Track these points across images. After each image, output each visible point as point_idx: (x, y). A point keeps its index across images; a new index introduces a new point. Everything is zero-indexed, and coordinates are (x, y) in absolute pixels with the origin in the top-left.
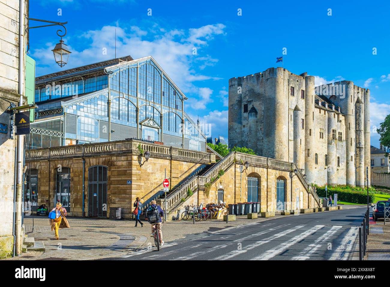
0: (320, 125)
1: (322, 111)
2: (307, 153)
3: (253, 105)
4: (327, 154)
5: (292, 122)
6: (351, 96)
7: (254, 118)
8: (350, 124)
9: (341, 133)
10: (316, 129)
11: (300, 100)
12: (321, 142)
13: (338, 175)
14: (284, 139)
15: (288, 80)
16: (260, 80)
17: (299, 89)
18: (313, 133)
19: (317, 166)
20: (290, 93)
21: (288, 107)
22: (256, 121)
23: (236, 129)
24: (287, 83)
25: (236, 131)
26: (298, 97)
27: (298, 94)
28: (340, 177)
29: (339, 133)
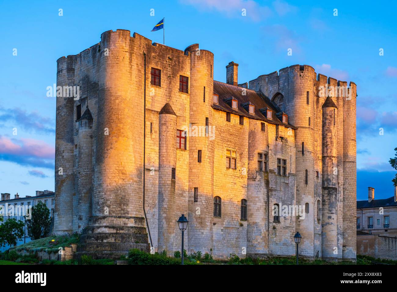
0: (228, 143)
1: (235, 119)
2: (193, 195)
3: (87, 107)
4: (245, 198)
5: (156, 136)
6: (308, 92)
7: (87, 130)
8: (305, 144)
9: (285, 161)
10: (216, 150)
11: (178, 94)
12: (230, 177)
13: (275, 238)
14: (130, 167)
15: (144, 54)
16: (97, 58)
17: (174, 74)
18: (207, 157)
19: (220, 220)
20: (150, 80)
21: (145, 106)
22: (90, 135)
23: (64, 152)
24: (140, 61)
25: (63, 156)
26: (170, 89)
27: (170, 83)
28: (280, 242)
29: (279, 160)
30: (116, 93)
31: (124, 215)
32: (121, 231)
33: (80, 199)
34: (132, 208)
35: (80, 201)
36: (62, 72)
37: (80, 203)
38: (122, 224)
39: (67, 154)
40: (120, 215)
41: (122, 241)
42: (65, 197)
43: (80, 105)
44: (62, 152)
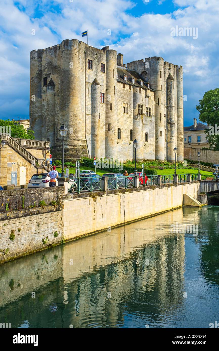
0: (124, 100)
1: (127, 87)
2: (108, 128)
3: (51, 79)
4: (132, 129)
5: (90, 96)
6: (161, 72)
7: (52, 92)
8: (160, 99)
9: (150, 109)
10: (118, 103)
11: (100, 73)
12: (125, 117)
13: (146, 150)
14: (79, 113)
15: (85, 52)
16: (58, 53)
17: (99, 63)
18: (115, 107)
19: (120, 141)
20: (87, 66)
21: (85, 80)
22: (54, 94)
23: (36, 103)
24: (83, 56)
25: (36, 105)
26: (97, 71)
27: (97, 68)
28: (148, 152)
29: (147, 108)
30: (72, 73)
31: (76, 139)
32: (75, 147)
33: (48, 129)
34: (80, 135)
35: (48, 130)
36: (34, 58)
37: (48, 131)
38: (76, 144)
39: (38, 104)
40: (74, 139)
41: (76, 153)
42: (37, 128)
43: (46, 78)
44: (35, 103)
